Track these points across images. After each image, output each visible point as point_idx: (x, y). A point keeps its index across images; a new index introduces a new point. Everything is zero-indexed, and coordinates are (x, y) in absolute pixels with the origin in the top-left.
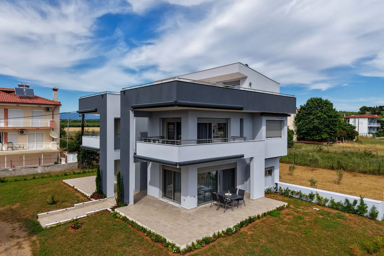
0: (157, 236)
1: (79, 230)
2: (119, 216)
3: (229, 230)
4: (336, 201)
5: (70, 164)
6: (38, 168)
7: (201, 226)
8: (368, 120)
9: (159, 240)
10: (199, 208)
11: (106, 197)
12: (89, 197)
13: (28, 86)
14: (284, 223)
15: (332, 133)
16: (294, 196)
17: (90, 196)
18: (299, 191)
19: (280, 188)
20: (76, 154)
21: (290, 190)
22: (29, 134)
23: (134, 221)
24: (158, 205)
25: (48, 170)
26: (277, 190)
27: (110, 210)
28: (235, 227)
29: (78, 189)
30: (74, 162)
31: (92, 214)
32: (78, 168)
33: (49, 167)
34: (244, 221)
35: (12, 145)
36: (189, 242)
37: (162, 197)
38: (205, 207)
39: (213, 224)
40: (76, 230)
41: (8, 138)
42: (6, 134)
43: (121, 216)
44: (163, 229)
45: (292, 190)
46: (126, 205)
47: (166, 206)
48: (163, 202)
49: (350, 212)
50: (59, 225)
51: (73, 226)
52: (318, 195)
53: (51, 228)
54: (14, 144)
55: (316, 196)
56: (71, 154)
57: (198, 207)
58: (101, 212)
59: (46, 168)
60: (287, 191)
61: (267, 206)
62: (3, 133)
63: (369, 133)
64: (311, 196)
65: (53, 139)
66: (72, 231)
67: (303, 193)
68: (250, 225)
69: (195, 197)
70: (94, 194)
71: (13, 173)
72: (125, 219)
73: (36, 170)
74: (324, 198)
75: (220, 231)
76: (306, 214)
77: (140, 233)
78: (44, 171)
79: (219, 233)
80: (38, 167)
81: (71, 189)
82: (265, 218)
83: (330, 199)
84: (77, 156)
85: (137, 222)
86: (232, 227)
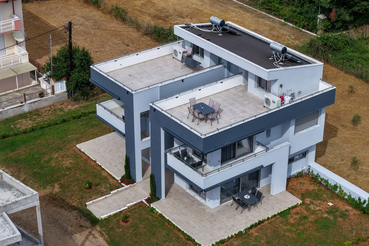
0: (188, 236)
1: (128, 224)
2: (156, 212)
3: (240, 232)
4: (352, 197)
5: (58, 95)
7: (220, 228)
9: (189, 239)
11: (135, 182)
12: (118, 180)
14: (287, 224)
16: (322, 183)
18: (326, 180)
19: (312, 171)
20: (64, 81)
23: (170, 220)
24: (186, 200)
25: (35, 106)
26: (309, 172)
27: (146, 203)
28: (245, 230)
29: (103, 167)
30: (62, 91)
31: (131, 207)
32: (68, 98)
33: (35, 103)
34: (254, 224)
36: (210, 243)
37: (189, 188)
38: (227, 206)
39: (229, 227)
40: (127, 224)
43: (158, 212)
44: (192, 230)
45: (321, 176)
46: (159, 199)
48: (190, 195)
49: (359, 209)
50: (110, 217)
51: (124, 220)
52: (341, 187)
53: (105, 219)
55: (339, 188)
56: (58, 82)
57: (221, 205)
58: (139, 204)
59: (33, 105)
60: (318, 176)
64: (335, 188)
66: (124, 224)
67: (329, 182)
68: (259, 226)
69: (218, 199)
70: (122, 177)
72: (161, 216)
73: (22, 108)
74: (345, 191)
75: (233, 234)
77: (176, 232)
78: (31, 109)
79: (232, 235)
80: (24, 105)
82: (273, 219)
83: (348, 194)
85: (172, 221)
86: (242, 230)
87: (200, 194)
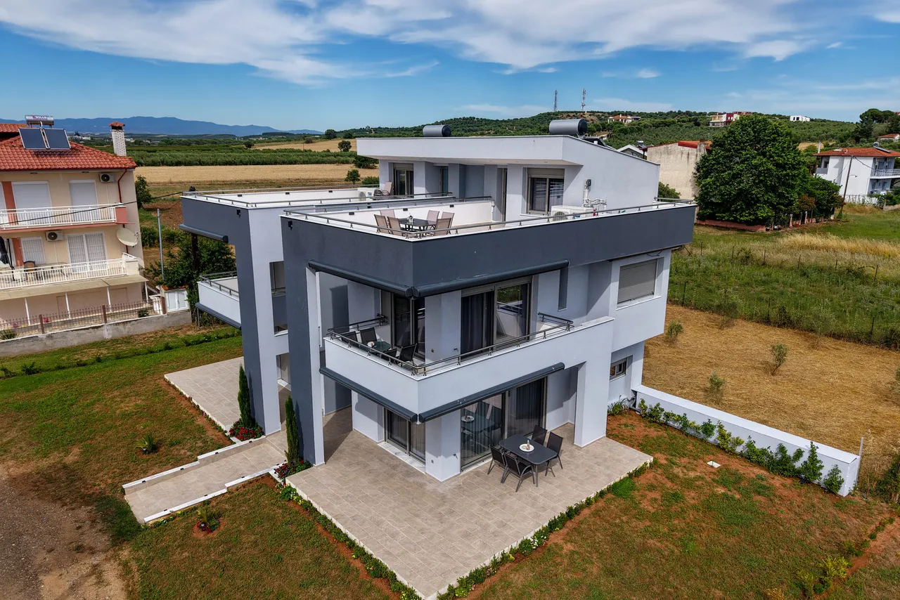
0: (377, 564)
1: (215, 534)
2: (295, 498)
3: (525, 544)
4: (758, 446)
5: (173, 315)
6: (102, 328)
7: (467, 535)
8: (874, 162)
9: (380, 572)
10: (464, 476)
11: (264, 434)
12: (226, 432)
13: (50, 122)
14: (641, 515)
15: (782, 204)
16: (671, 423)
17: (228, 430)
18: (682, 415)
19: (643, 402)
20: (184, 291)
21: (662, 410)
22: (69, 238)
23: (329, 517)
24: (375, 465)
25: (127, 330)
26: (634, 405)
27: (276, 476)
28: (538, 535)
29: (201, 408)
30: (182, 308)
31: (237, 488)
32: (193, 321)
33: (129, 326)
34: (556, 517)
35: (36, 270)
36: (440, 586)
37: (384, 439)
38: (477, 473)
39: (492, 530)
40: (210, 535)
41: (23, 250)
42: (17, 242)
43: (301, 498)
44: (388, 543)
45: (667, 410)
46: (309, 465)
47: (394, 467)
48: (387, 453)
49: (786, 473)
50: (172, 518)
51: (203, 525)
52: (721, 427)
53: (157, 525)
54: (40, 269)
55: (717, 429)
56: (174, 292)
57: (463, 473)
58: (257, 480)
59: (121, 327)
60: (657, 410)
61: (608, 468)
62: (8, 240)
63: (871, 195)
64: (708, 428)
65: (128, 249)
66: (201, 535)
67: (690, 419)
68: (569, 524)
69: (455, 455)
70: (236, 425)
71: (49, 343)
72: (308, 507)
73: (98, 332)
74: (734, 435)
75: (507, 550)
76: (689, 484)
77: (343, 550)
78: (118, 335)
79: (503, 554)
80: (102, 326)
81: (184, 403)
82: (601, 504)
83: (746, 441)
84: (189, 296)
85: (334, 521)
86: (529, 537)
87: (410, 450)
